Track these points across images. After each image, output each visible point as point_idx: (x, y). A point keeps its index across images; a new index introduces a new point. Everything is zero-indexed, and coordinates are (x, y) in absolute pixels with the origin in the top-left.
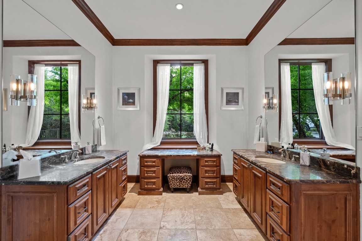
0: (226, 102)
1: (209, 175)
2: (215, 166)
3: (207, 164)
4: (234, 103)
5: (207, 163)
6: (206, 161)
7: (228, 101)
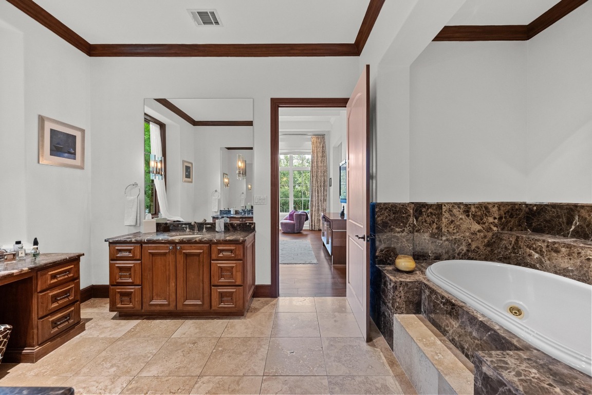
0: (51, 150)
1: (60, 305)
2: (70, 281)
3: (56, 282)
4: (66, 155)
5: (55, 280)
6: (54, 277)
7: (54, 149)
